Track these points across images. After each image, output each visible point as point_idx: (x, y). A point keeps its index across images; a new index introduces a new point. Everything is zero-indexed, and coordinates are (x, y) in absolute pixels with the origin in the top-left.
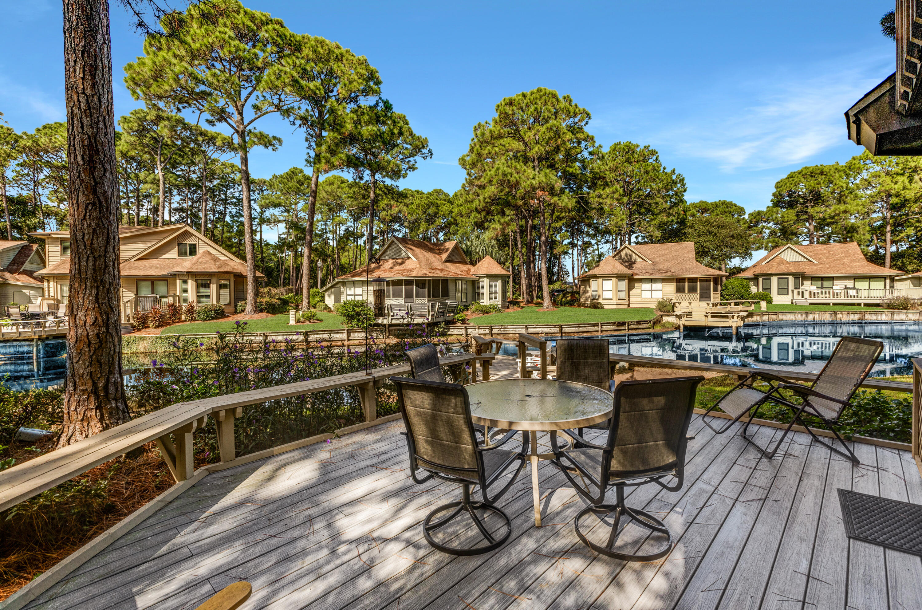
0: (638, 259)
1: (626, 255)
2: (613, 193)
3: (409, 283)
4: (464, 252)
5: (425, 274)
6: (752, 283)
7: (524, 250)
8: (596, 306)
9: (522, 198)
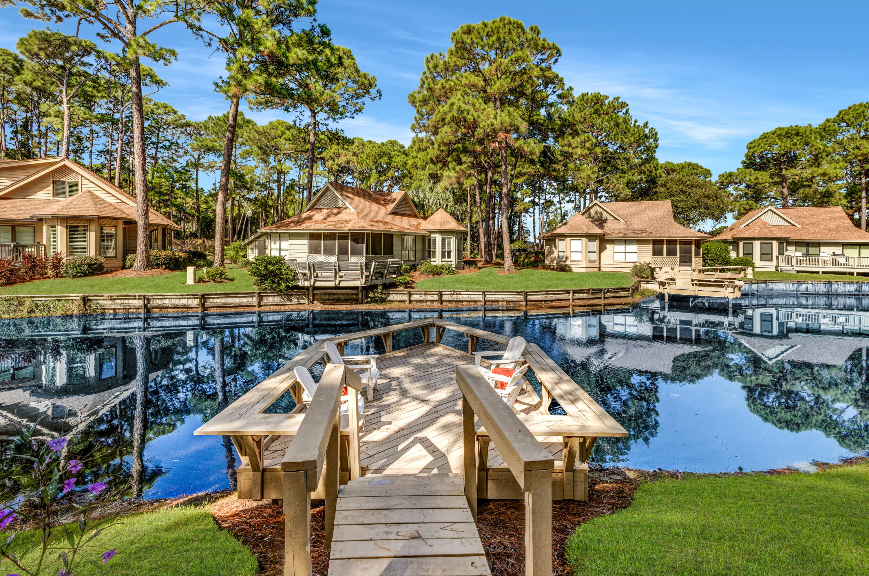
0: (610, 218)
1: (596, 213)
2: (585, 142)
3: (343, 236)
4: (415, 205)
5: (362, 227)
6: (731, 247)
7: (483, 206)
8: (563, 268)
9: (481, 142)
